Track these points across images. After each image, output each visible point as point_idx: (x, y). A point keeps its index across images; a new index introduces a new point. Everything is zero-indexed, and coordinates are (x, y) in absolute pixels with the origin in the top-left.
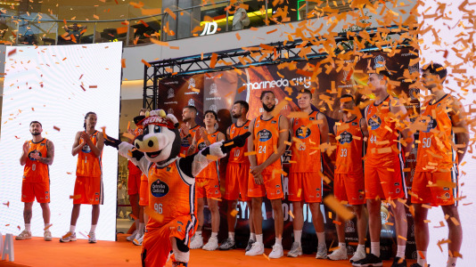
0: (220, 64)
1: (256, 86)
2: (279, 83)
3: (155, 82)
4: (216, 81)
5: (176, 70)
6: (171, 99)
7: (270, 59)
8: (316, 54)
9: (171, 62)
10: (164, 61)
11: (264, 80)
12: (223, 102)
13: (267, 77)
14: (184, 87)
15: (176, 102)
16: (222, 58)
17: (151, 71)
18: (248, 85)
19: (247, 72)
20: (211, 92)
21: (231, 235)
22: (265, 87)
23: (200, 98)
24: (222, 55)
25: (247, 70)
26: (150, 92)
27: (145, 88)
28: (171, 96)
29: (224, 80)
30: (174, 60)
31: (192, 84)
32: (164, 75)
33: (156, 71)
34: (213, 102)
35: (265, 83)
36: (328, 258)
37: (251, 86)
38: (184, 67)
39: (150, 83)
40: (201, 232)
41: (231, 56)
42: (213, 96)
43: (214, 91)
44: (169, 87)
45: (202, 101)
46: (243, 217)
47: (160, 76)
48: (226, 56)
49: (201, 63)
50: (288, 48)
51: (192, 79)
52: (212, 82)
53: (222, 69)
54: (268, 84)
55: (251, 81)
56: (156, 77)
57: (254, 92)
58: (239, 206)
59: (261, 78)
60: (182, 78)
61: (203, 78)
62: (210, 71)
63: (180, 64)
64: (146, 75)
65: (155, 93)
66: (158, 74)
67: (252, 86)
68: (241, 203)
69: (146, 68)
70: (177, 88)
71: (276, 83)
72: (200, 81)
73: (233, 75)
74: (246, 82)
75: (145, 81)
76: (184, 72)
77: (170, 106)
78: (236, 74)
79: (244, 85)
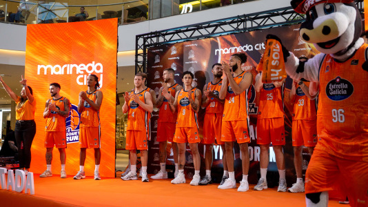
0: (197, 34)
1: (226, 51)
2: (245, 48)
3: (144, 50)
4: (193, 48)
5: (161, 39)
6: (158, 64)
7: (237, 29)
8: (275, 24)
9: (157, 34)
10: (151, 33)
11: (233, 46)
12: (199, 65)
13: (235, 44)
14: (167, 53)
15: (161, 66)
16: (197, 29)
17: (141, 41)
18: (220, 50)
19: (219, 41)
20: (190, 57)
21: (208, 173)
22: (233, 52)
23: (180, 62)
24: (198, 27)
25: (218, 39)
26: (140, 59)
27: (137, 55)
28: (157, 61)
29: (200, 47)
30: (159, 32)
31: (174, 51)
32: (151, 44)
33: (145, 41)
34: (191, 65)
35: (233, 49)
36: (289, 191)
37: (221, 52)
38: (168, 37)
39: (140, 51)
40: (183, 170)
41: (205, 27)
42: (191, 60)
43: (192, 56)
44: (155, 54)
45: (183, 65)
46: (216, 158)
47: (148, 45)
48: (202, 28)
49: (181, 34)
50: (252, 20)
51: (174, 47)
52: (190, 48)
53: (198, 38)
54: (236, 50)
55: (221, 47)
56: (145, 46)
57: (224, 56)
59: (230, 45)
60: (166, 47)
61: (183, 46)
62: (188, 40)
63: (164, 35)
64: (137, 45)
65: (144, 59)
66: (147, 43)
67: (223, 52)
69: (137, 40)
70: (161, 55)
71: (242, 48)
72: (180, 48)
73: (207, 43)
74: (218, 48)
75: (137, 49)
76: (167, 41)
77: (156, 69)
78: (209, 42)
79: (216, 50)
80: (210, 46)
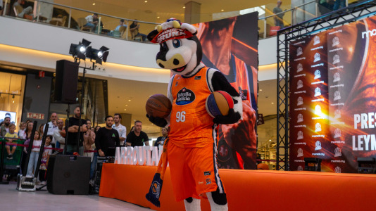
0: (341, 20)
3: (286, 45)
4: (337, 35)
5: (304, 32)
6: (300, 56)
9: (299, 27)
10: (293, 27)
12: (345, 51)
14: (310, 44)
15: (304, 58)
16: (341, 16)
17: (282, 37)
18: (367, 33)
19: (365, 23)
20: (334, 45)
23: (324, 51)
25: (365, 21)
26: (282, 54)
27: (278, 51)
28: (300, 53)
29: (346, 33)
30: (301, 25)
31: (317, 41)
32: (293, 38)
33: (286, 37)
34: (335, 53)
37: (370, 33)
38: (310, 29)
39: (282, 46)
42: (335, 47)
43: (336, 43)
44: (297, 47)
45: (326, 53)
46: (367, 149)
47: (289, 40)
48: (347, 14)
49: (324, 24)
51: (316, 37)
53: (342, 23)
55: (370, 29)
56: (287, 41)
57: (373, 38)
58: (363, 140)
60: (309, 39)
61: (326, 35)
62: (332, 27)
63: (306, 27)
64: (278, 41)
65: (286, 53)
66: (288, 38)
68: (365, 136)
69: (278, 36)
70: (303, 46)
72: (324, 37)
73: (352, 27)
74: (365, 31)
75: (278, 45)
76: (310, 32)
77: (299, 62)
78: (355, 26)
79: (363, 33)
80: (356, 30)
